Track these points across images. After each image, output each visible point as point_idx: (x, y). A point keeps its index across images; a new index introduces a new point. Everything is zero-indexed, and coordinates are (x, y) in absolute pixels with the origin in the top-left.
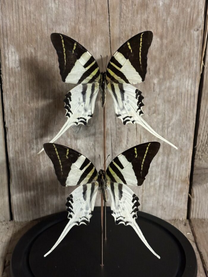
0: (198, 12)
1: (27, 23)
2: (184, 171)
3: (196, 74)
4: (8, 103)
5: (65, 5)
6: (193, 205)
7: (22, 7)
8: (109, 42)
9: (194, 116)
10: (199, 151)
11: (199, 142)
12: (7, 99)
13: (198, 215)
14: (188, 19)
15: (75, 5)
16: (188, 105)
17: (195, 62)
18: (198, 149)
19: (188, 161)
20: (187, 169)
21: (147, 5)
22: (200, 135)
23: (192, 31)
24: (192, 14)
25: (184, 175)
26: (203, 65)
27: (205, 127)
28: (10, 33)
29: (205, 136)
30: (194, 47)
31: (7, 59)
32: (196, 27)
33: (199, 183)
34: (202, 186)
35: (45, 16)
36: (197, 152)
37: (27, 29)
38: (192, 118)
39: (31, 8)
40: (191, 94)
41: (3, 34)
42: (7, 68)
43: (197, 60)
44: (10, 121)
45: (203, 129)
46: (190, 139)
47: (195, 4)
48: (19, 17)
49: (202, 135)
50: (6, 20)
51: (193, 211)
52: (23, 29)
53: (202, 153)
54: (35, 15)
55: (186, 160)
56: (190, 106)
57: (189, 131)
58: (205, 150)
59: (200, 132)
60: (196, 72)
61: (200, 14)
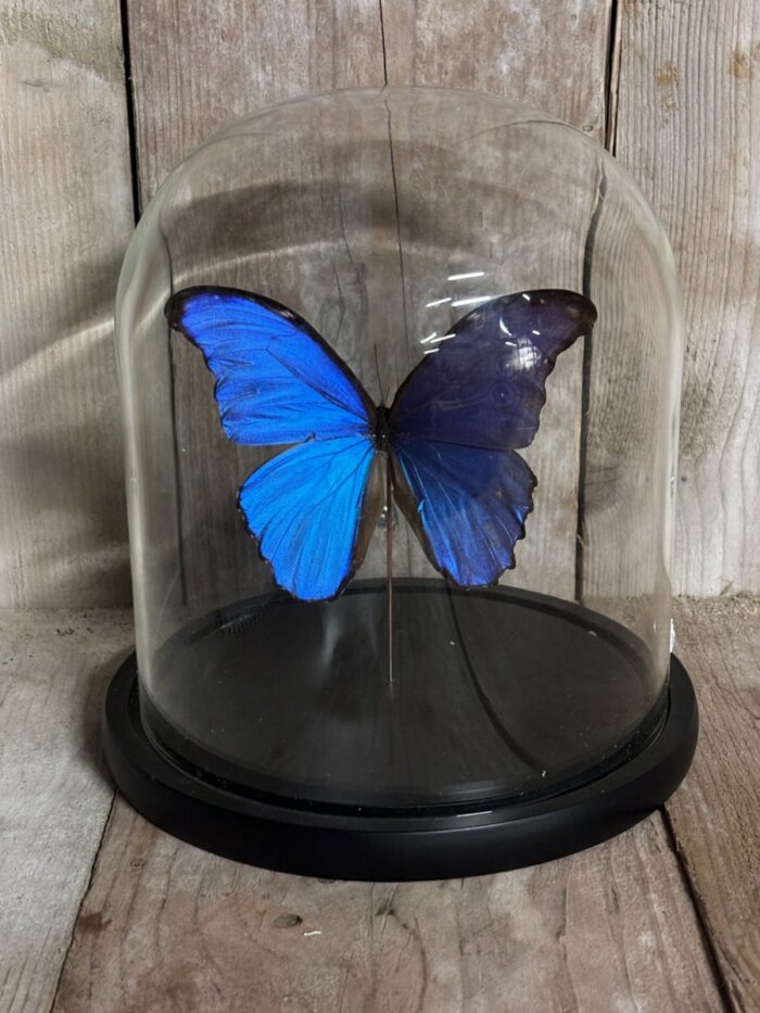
0: (591, 88)
1: (200, 118)
5: (287, 76)
7: (190, 82)
8: (389, 159)
13: (598, 588)
14: (569, 104)
15: (309, 76)
21: (473, 73)
24: (576, 90)
28: (164, 141)
32: (587, 122)
35: (242, 101)
37: (201, 133)
39: (210, 84)
41: (147, 145)
47: (582, 68)
48: (183, 103)
50: (154, 112)
51: (587, 580)
52: (193, 133)
54: (220, 100)
61: (595, 90)
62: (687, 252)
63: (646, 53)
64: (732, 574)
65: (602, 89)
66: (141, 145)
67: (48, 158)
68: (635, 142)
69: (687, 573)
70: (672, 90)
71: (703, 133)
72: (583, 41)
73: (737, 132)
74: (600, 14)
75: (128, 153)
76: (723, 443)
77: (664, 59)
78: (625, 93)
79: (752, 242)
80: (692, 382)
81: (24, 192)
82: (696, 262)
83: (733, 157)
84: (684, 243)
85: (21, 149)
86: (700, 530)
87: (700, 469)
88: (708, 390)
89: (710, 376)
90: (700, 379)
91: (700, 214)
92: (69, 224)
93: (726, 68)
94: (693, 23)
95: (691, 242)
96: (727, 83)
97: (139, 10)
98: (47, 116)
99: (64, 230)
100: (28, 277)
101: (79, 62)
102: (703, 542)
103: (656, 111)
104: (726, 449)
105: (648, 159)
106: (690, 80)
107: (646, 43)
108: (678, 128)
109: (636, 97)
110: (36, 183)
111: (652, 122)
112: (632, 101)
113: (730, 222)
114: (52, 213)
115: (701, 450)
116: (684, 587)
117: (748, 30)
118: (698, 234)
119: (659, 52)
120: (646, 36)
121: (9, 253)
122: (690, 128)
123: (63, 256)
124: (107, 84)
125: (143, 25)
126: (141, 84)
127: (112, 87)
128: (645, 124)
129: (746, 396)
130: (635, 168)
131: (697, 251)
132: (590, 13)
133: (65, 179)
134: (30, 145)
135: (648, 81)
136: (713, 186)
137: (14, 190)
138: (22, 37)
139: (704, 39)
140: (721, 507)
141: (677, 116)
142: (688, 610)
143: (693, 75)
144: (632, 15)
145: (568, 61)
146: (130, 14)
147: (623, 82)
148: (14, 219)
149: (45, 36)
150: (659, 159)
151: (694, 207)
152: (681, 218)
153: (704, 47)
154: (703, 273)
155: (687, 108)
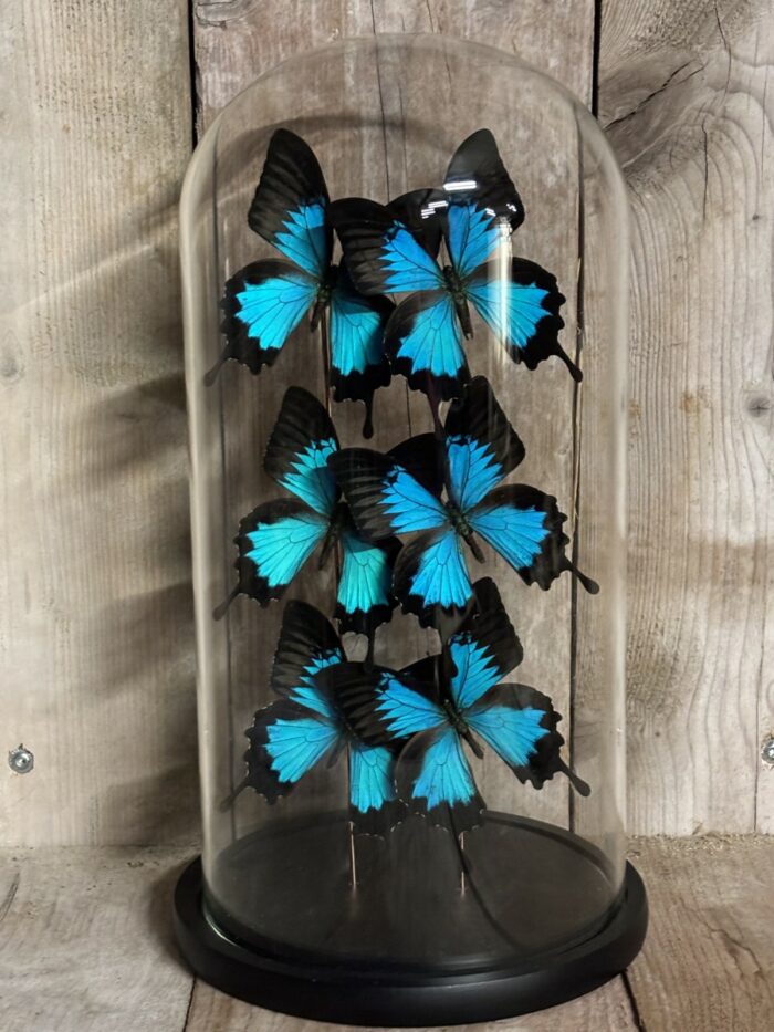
62: (652, 547)
64: (702, 816)
69: (664, 815)
70: (636, 422)
71: (661, 455)
72: (558, 386)
73: (689, 454)
76: (689, 704)
77: (629, 398)
79: (705, 540)
80: (661, 652)
81: (116, 498)
82: (660, 556)
83: (686, 473)
84: (650, 540)
86: (672, 778)
87: (670, 727)
88: (675, 659)
89: (675, 648)
90: (667, 650)
91: (661, 518)
92: (151, 525)
93: (679, 404)
94: (650, 370)
95: (656, 540)
96: (679, 416)
99: (148, 529)
100: (116, 567)
102: (676, 789)
104: (692, 708)
106: (649, 414)
108: (641, 451)
113: (686, 524)
114: (138, 516)
115: (670, 710)
116: (661, 828)
117: (695, 376)
118: (661, 534)
122: (651, 451)
129: (706, 665)
131: (660, 547)
136: (671, 495)
137: (108, 498)
139: (659, 382)
140: (690, 759)
141: (641, 442)
142: (664, 847)
143: (652, 411)
151: (657, 512)
152: (646, 521)
153: (659, 389)
154: (666, 564)
155: (648, 435)
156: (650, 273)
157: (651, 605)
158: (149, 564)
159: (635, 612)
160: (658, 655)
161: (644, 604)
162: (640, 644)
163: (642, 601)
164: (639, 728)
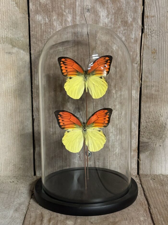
0: (136, 54)
2: (134, 144)
3: (137, 87)
4: (36, 104)
6: (141, 166)
9: (137, 111)
10: (142, 132)
11: (142, 127)
12: (35, 102)
13: (144, 172)
14: (131, 58)
16: (134, 105)
17: (136, 81)
18: (141, 131)
19: (136, 138)
20: (136, 143)
21: (108, 50)
22: (142, 123)
23: (134, 64)
24: (133, 55)
25: (134, 146)
26: (141, 83)
27: (144, 118)
29: (145, 123)
30: (135, 73)
31: (36, 80)
32: (136, 62)
33: (143, 152)
34: (145, 154)
36: (141, 133)
38: (137, 112)
40: (135, 99)
42: (36, 85)
43: (137, 80)
44: (36, 115)
45: (143, 119)
46: (136, 125)
47: (134, 50)
49: (143, 122)
50: (36, 59)
51: (141, 170)
53: (144, 133)
55: (135, 137)
56: (135, 105)
57: (135, 120)
58: (145, 131)
59: (142, 120)
60: (137, 86)
61: (137, 55)
62: (160, 92)
63: (149, 47)
65: (139, 55)
66: (33, 67)
67: (11, 70)
68: (147, 67)
69: (162, 169)
70: (155, 55)
71: (163, 65)
72: (135, 44)
74: (138, 38)
75: (30, 69)
77: (153, 48)
78: (145, 56)
80: (161, 122)
81: (5, 77)
82: (162, 94)
84: (159, 90)
85: (5, 68)
86: (164, 158)
87: (164, 143)
88: (166, 124)
89: (166, 121)
90: (163, 122)
91: (162, 83)
92: (15, 85)
94: (160, 40)
95: (161, 90)
97: (33, 37)
98: (11, 60)
99: (15, 86)
100: (6, 97)
101: (19, 48)
102: (165, 161)
103: (152, 60)
105: (150, 71)
106: (159, 53)
107: (149, 44)
108: (157, 64)
109: (147, 56)
110: (8, 76)
111: (151, 62)
112: (146, 58)
114: (12, 82)
115: (164, 139)
116: (161, 172)
118: (162, 88)
119: (152, 46)
120: (149, 43)
121: (2, 92)
122: (160, 63)
123: (14, 92)
124: (25, 53)
125: (34, 40)
126: (33, 53)
127: (26, 54)
128: (149, 63)
130: (147, 73)
131: (162, 92)
132: (136, 38)
133: (15, 74)
134: (7, 67)
135: (150, 53)
136: (165, 77)
137: (3, 77)
138: (6, 42)
139: (162, 43)
141: (157, 61)
142: (162, 178)
143: (160, 52)
144: (146, 38)
145: (131, 49)
146: (31, 38)
147: (144, 53)
148: (3, 84)
149: (11, 42)
150: (153, 70)
151: (161, 82)
152: (158, 84)
153: (162, 45)
154: (163, 97)
155: (159, 59)
156: (160, 10)
157: (159, 109)
158: (15, 96)
159: (154, 111)
160: (161, 123)
161: (157, 108)
162: (155, 120)
163: (156, 107)
164: (155, 144)
